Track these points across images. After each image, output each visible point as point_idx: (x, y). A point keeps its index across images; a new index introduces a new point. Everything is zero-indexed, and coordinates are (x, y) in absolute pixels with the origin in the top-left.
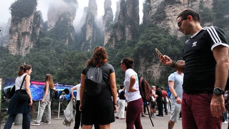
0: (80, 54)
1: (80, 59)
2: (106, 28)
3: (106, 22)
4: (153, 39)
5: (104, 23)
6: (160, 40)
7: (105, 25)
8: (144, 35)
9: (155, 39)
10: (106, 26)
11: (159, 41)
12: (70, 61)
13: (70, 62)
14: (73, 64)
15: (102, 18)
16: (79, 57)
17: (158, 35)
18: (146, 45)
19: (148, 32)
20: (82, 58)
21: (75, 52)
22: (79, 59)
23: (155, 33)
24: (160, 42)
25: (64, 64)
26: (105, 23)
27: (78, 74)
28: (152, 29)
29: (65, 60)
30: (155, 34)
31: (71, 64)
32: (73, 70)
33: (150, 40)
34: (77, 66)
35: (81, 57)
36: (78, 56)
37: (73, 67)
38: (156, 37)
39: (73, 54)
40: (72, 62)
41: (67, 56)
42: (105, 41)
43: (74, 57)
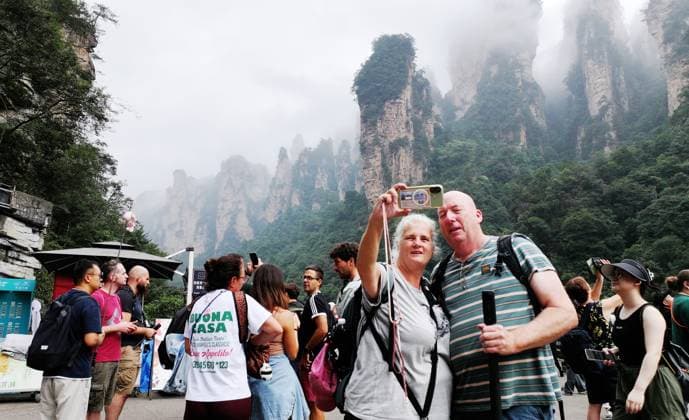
0: (568, 174)
1: (571, 189)
2: (669, 50)
3: (664, 27)
5: (653, 34)
7: (661, 41)
10: (667, 40)
12: (535, 203)
13: (537, 206)
14: (549, 213)
15: (643, 16)
16: (566, 182)
20: (578, 183)
21: (548, 171)
22: (566, 190)
25: (517, 216)
26: (661, 32)
27: (571, 241)
29: (517, 200)
31: (539, 212)
32: (549, 229)
34: (563, 215)
35: (574, 183)
36: (560, 182)
37: (548, 221)
39: (543, 178)
40: (544, 204)
41: (525, 188)
42: (669, 103)
43: (549, 188)
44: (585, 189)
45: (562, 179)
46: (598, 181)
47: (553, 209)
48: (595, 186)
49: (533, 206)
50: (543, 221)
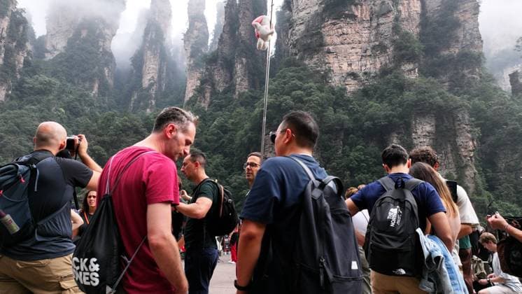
0: (126, 121)
1: (126, 131)
2: (192, 62)
3: (192, 47)
4: (294, 93)
5: (186, 50)
6: (310, 96)
7: (189, 55)
8: (276, 83)
9: (299, 92)
10: (192, 56)
11: (306, 99)
13: (102, 138)
14: (108, 143)
15: (183, 37)
16: (124, 126)
17: (306, 85)
18: (280, 105)
19: (284, 77)
20: (131, 128)
21: (113, 116)
22: (124, 131)
23: (300, 79)
24: (310, 100)
26: (189, 50)
28: (293, 71)
30: (299, 83)
31: (102, 143)
32: (107, 156)
33: (288, 94)
35: (129, 128)
36: (120, 125)
37: (107, 150)
38: (300, 89)
39: (108, 120)
40: (106, 138)
41: (95, 124)
42: (186, 92)
43: (112, 127)
44: (135, 133)
45: (121, 123)
46: (143, 129)
47: (112, 142)
48: (142, 133)
49: (99, 138)
50: (103, 150)
